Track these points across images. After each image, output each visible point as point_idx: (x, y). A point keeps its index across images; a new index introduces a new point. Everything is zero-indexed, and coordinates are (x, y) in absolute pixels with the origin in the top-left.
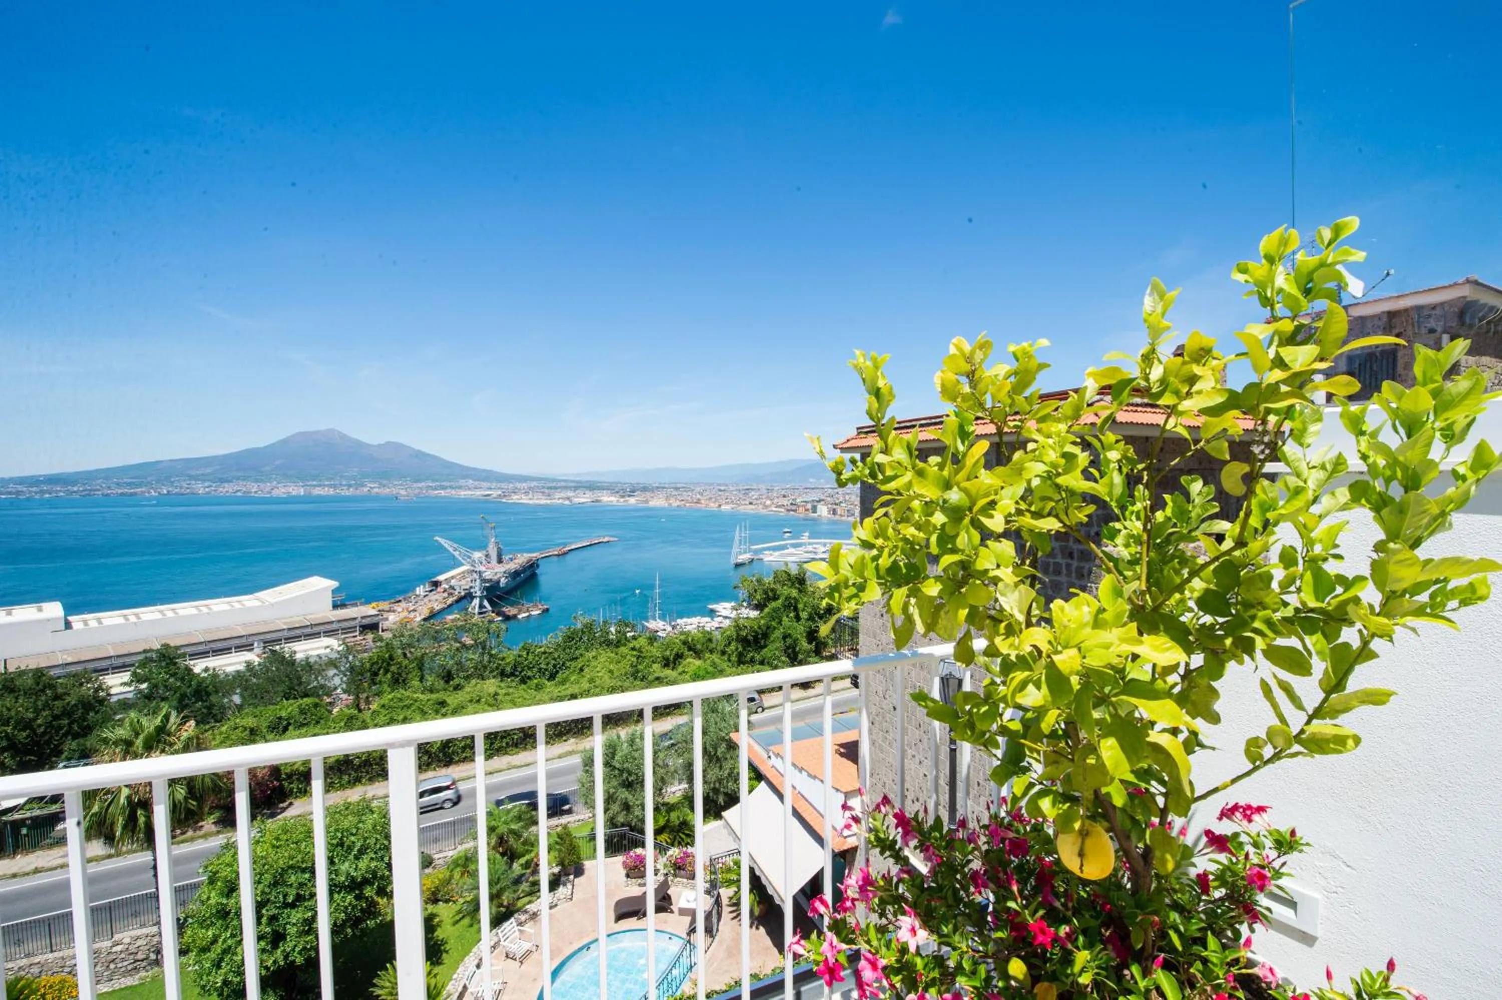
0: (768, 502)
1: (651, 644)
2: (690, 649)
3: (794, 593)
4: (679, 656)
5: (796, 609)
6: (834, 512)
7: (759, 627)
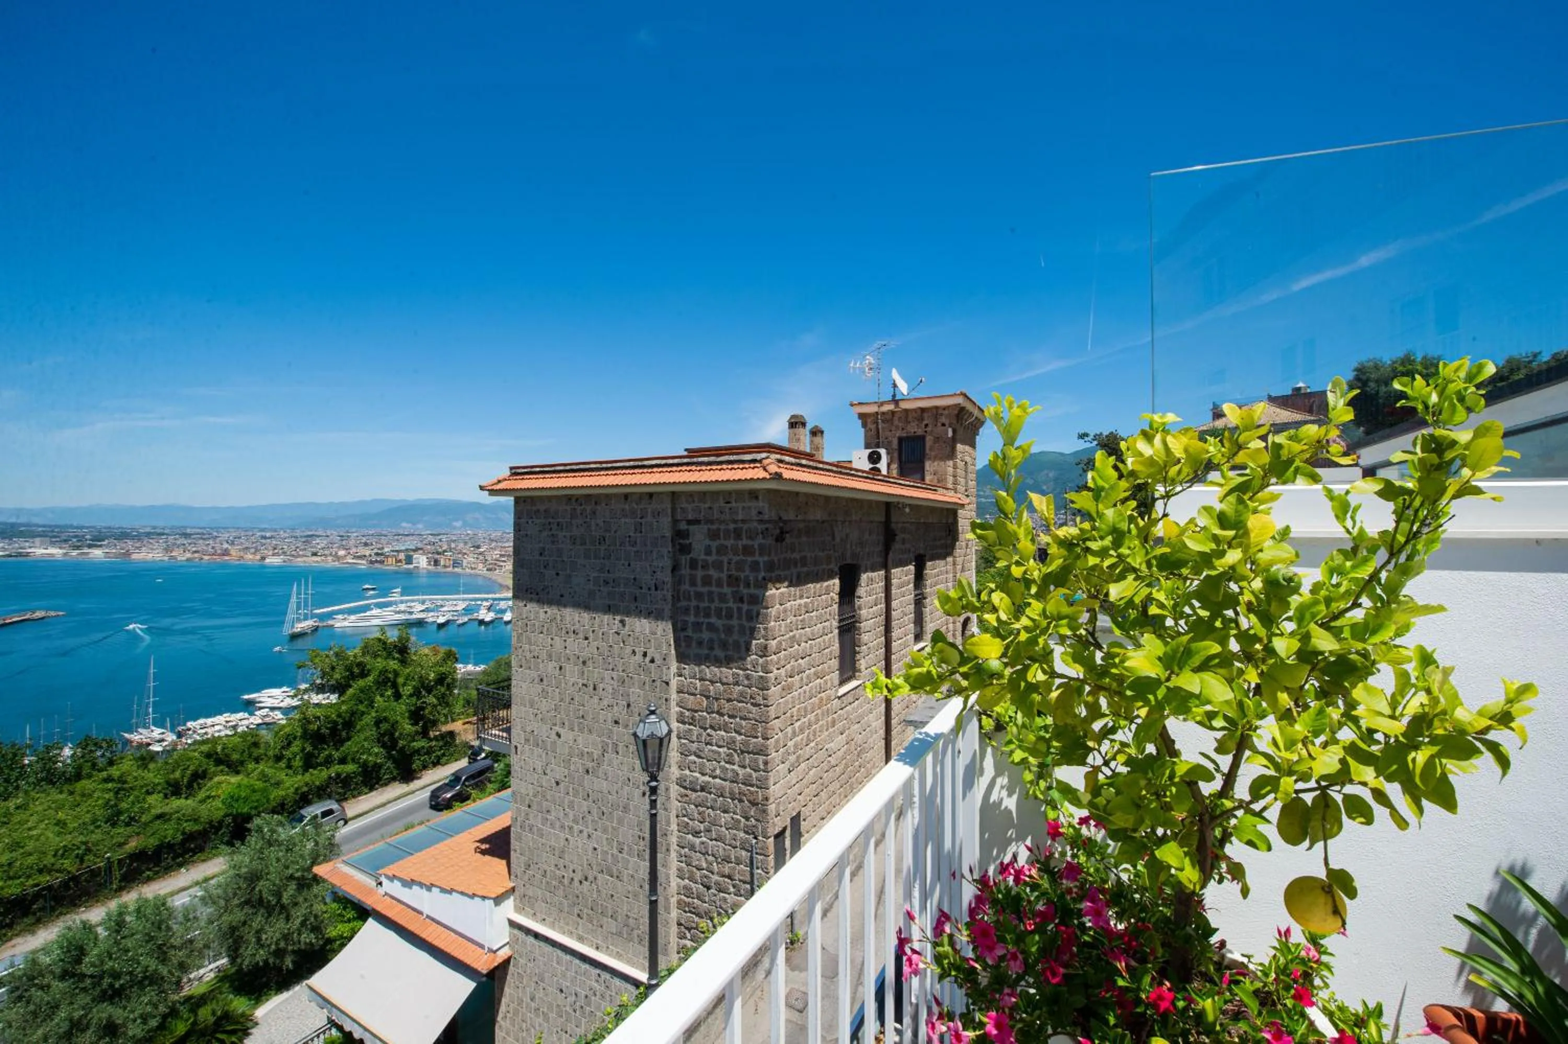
0: (342, 553)
1: (145, 766)
2: (219, 762)
3: (393, 665)
4: (199, 777)
5: (395, 685)
6: (436, 563)
7: (339, 716)
